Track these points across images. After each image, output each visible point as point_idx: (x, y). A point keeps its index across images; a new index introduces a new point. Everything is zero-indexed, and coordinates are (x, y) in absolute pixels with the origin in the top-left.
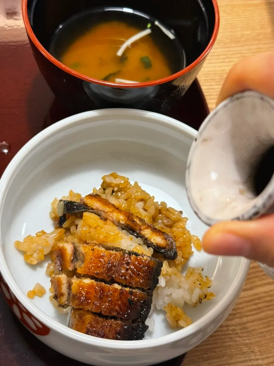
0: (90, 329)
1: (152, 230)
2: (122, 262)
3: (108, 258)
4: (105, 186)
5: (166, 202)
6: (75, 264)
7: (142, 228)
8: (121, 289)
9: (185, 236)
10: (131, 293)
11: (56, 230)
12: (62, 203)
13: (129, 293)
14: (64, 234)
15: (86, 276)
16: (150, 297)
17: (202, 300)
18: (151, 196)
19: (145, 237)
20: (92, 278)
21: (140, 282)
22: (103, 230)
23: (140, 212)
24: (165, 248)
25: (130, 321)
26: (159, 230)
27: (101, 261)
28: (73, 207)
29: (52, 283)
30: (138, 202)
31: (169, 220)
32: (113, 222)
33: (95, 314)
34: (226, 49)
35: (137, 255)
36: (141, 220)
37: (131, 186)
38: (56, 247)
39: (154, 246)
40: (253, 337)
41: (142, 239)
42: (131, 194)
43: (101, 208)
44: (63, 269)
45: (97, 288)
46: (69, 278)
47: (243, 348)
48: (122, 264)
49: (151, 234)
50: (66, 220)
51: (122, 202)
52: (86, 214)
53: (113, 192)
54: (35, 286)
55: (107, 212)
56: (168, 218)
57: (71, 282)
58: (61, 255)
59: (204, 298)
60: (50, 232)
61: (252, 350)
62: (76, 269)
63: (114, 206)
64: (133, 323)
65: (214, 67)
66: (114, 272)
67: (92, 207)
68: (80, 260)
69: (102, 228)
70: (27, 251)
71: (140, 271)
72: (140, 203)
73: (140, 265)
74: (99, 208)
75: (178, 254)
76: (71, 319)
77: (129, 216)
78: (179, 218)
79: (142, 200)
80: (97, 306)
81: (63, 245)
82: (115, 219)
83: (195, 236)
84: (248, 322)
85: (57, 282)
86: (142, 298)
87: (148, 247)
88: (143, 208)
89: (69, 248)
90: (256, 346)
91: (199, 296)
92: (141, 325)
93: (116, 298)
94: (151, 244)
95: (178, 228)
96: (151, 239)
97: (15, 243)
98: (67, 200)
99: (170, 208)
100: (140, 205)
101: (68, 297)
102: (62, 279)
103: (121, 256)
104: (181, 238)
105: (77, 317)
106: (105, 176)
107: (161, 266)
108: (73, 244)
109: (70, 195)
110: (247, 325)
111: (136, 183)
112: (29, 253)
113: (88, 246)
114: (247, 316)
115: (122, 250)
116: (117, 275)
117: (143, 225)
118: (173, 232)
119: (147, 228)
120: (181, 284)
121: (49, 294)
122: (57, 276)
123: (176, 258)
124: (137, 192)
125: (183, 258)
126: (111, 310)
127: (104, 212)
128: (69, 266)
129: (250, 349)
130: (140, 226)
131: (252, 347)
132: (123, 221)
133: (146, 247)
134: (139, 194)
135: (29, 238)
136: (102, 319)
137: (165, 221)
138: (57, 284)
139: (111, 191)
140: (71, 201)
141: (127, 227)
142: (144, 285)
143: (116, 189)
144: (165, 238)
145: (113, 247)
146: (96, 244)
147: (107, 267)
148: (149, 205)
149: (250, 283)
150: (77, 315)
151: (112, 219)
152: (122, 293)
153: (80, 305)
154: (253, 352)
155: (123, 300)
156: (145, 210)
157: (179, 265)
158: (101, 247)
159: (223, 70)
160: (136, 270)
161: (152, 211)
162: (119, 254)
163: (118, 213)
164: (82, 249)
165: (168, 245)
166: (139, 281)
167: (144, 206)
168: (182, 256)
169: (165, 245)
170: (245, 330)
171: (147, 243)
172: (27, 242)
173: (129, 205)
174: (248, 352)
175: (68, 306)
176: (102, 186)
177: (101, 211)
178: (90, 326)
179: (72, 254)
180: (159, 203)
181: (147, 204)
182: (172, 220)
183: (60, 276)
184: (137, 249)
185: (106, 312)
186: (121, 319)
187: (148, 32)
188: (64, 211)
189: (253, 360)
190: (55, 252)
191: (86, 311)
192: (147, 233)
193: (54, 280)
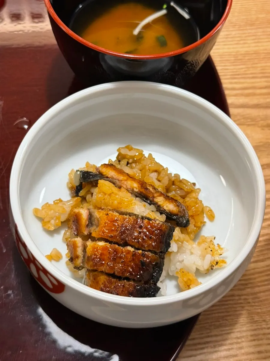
0: (104, 289)
1: (164, 198)
2: (135, 226)
3: (122, 222)
4: (120, 158)
5: (179, 174)
6: (90, 229)
7: (155, 195)
8: (134, 251)
9: (197, 205)
10: (143, 255)
11: (73, 199)
12: (78, 173)
13: (142, 255)
14: (80, 202)
15: (100, 239)
16: (162, 260)
17: (213, 267)
18: (165, 168)
19: (158, 204)
20: (106, 241)
21: (152, 245)
22: (117, 197)
23: (154, 182)
24: (177, 215)
25: (143, 282)
26: (171, 198)
27: (114, 225)
28: (88, 176)
29: (68, 247)
30: (152, 172)
31: (182, 191)
32: (127, 190)
33: (108, 275)
34: (241, 32)
35: (149, 219)
36: (154, 188)
37: (145, 158)
38: (72, 213)
39: (167, 213)
40: (265, 306)
41: (155, 206)
42: (145, 166)
43: (116, 177)
44: (78, 233)
45: (110, 249)
46: (84, 242)
47: (254, 317)
48: (135, 227)
49: (164, 201)
50: (82, 189)
51: (136, 172)
52: (101, 182)
53: (128, 163)
54: (52, 251)
55: (121, 181)
56: (181, 189)
57: (86, 245)
58: (77, 219)
59: (216, 265)
60: (67, 200)
61: (264, 319)
62: (91, 234)
63: (128, 175)
64: (145, 285)
65: (228, 48)
66: (127, 236)
67: (107, 175)
68: (95, 225)
69: (116, 194)
70: (45, 218)
71: (153, 234)
72: (153, 174)
73: (153, 228)
74: (114, 176)
75: (190, 222)
76: (86, 281)
77: (142, 184)
78: (193, 190)
79: (156, 171)
80: (110, 267)
81: (79, 211)
82: (129, 187)
83: (207, 207)
84: (260, 292)
85: (72, 244)
86: (155, 260)
87: (161, 214)
88: (156, 179)
89: (84, 213)
90: (267, 315)
91: (211, 263)
92: (153, 286)
93: (129, 260)
94: (163, 211)
95: (191, 198)
96: (163, 206)
97: (33, 210)
98: (83, 171)
99: (183, 179)
100: (154, 175)
101: (83, 259)
102: (77, 242)
103: (134, 220)
104: (193, 208)
105: (91, 278)
106: (120, 148)
107: (173, 231)
108: (89, 209)
109: (87, 167)
110: (259, 295)
111: (150, 155)
112: (46, 220)
113: (102, 211)
114: (259, 286)
115: (135, 215)
116: (130, 238)
117: (156, 192)
118: (186, 202)
119: (160, 196)
120: (193, 251)
121: (65, 259)
122: (73, 239)
123: (188, 226)
124: (151, 163)
125: (195, 226)
126: (124, 271)
127: (119, 180)
128: (85, 231)
129: (262, 318)
130: (153, 193)
131: (263, 316)
132: (137, 189)
133: (159, 214)
134: (153, 165)
135: (47, 206)
136: (115, 280)
137: (179, 192)
138: (72, 246)
139: (126, 163)
140: (88, 171)
141: (141, 195)
142: (156, 248)
143: (130, 161)
144: (177, 205)
145: (127, 212)
146: (110, 210)
147: (121, 230)
148: (163, 176)
149: (262, 254)
150: (91, 276)
151: (127, 187)
152: (134, 255)
153: (94, 266)
154: (264, 321)
155: (135, 261)
156: (159, 181)
157: (191, 233)
158: (115, 212)
159: (238, 52)
160: (149, 233)
161: (166, 182)
162: (132, 218)
163: (132, 181)
164: (97, 214)
165: (180, 212)
166: (151, 243)
167: (158, 176)
168: (194, 225)
169: (177, 211)
170: (257, 300)
171: (160, 210)
172: (45, 208)
173: (144, 176)
174: (259, 320)
175: (83, 268)
176: (117, 157)
177: (116, 179)
178: (104, 286)
179: (87, 219)
180: (173, 175)
181: (161, 175)
182: (185, 191)
183: (76, 239)
184: (150, 214)
185: (119, 272)
186: (134, 280)
187: (164, 12)
188: (80, 180)
189: (265, 328)
190: (71, 217)
191: (100, 271)
192: (160, 200)
193: (70, 244)
